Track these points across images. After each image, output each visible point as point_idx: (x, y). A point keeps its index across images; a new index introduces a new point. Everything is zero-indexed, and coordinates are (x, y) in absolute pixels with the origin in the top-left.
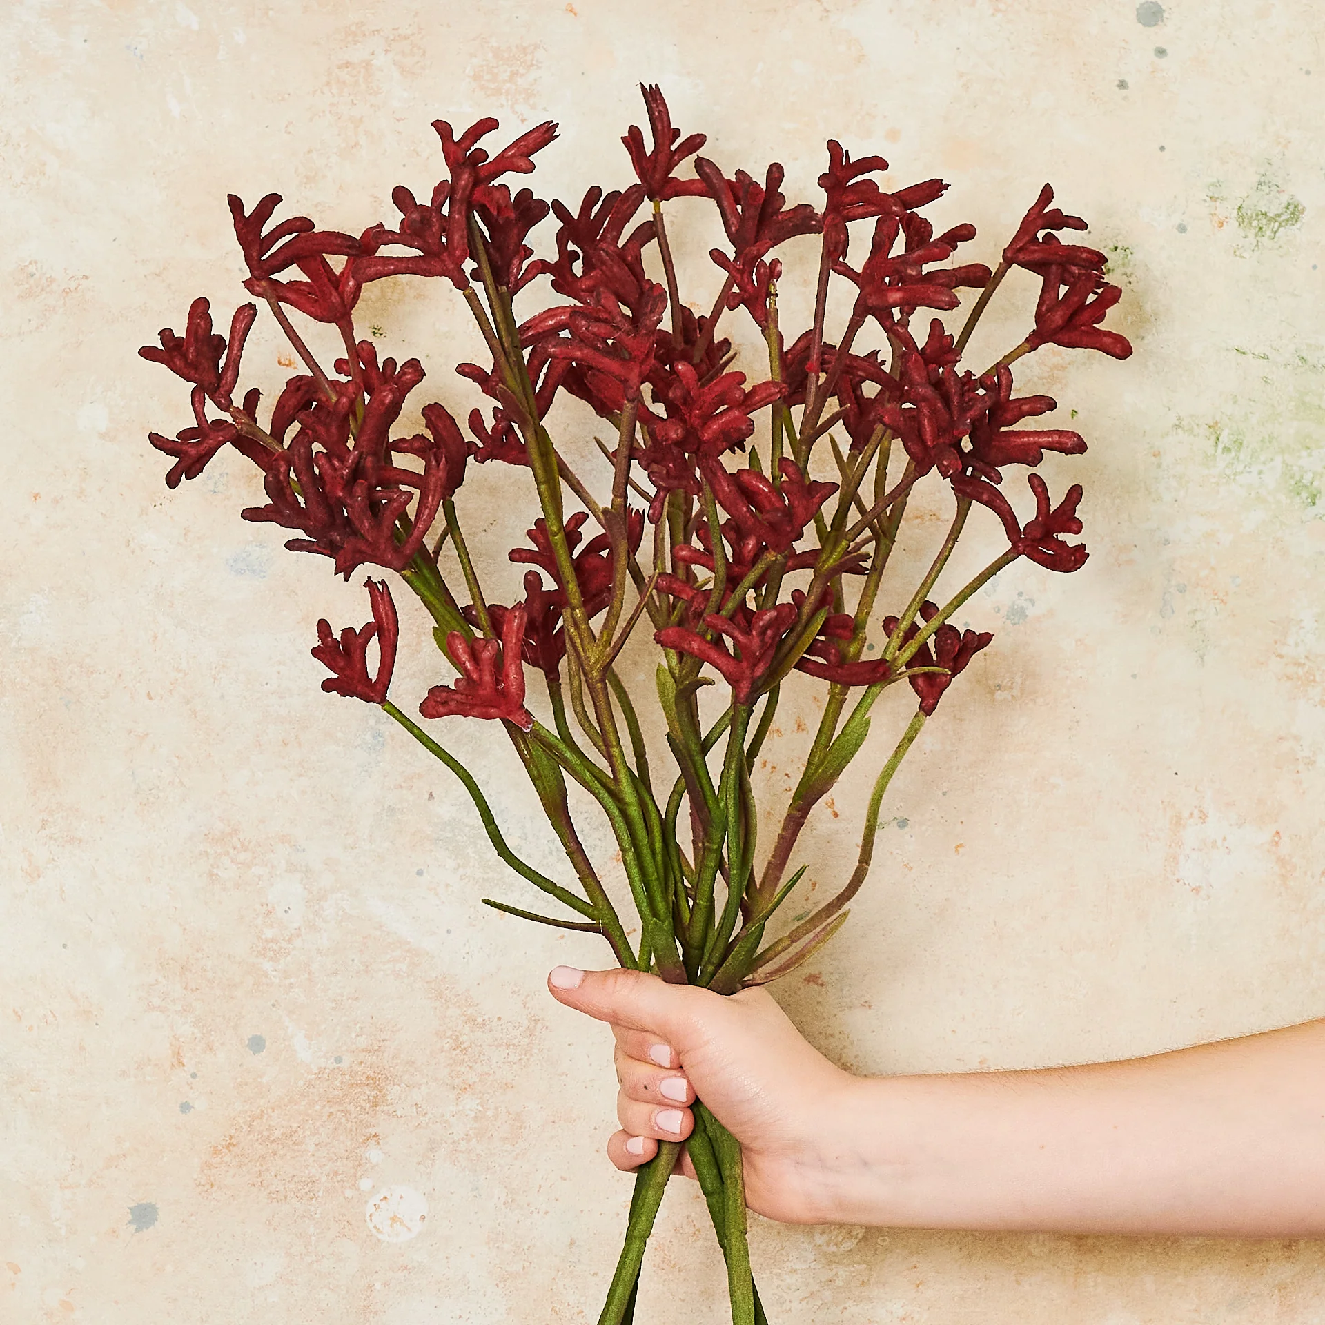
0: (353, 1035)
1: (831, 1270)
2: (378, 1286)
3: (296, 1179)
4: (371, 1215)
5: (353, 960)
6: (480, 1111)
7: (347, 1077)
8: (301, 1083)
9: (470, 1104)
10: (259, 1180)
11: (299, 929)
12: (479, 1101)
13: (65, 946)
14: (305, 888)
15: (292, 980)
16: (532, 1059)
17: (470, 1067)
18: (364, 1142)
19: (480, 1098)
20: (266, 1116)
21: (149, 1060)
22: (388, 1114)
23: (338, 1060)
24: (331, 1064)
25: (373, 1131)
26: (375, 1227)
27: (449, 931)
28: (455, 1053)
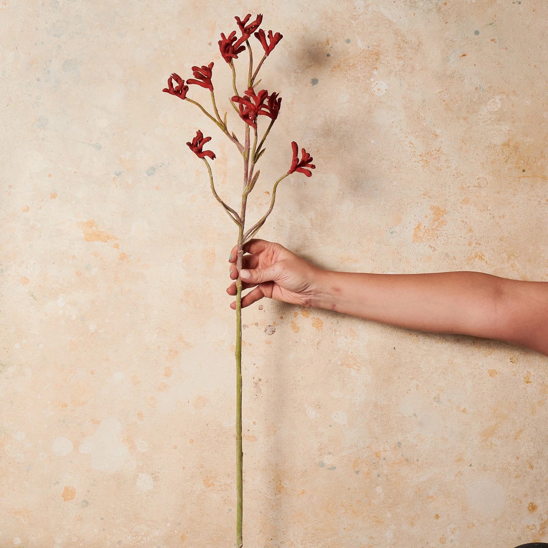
0: (373, 41)
1: (491, 115)
2: (373, 106)
3: (354, 76)
4: (373, 88)
5: (375, 23)
6: (404, 64)
7: (370, 52)
8: (358, 52)
9: (401, 62)
10: (345, 76)
11: (362, 13)
12: (403, 62)
13: (302, 11)
14: (364, 3)
15: (359, 26)
16: (418, 52)
17: (402, 53)
18: (373, 69)
19: (404, 61)
20: (348, 60)
21: (320, 43)
22: (380, 62)
23: (369, 47)
24: (367, 48)
25: (375, 66)
26: (374, 91)
27: (400, 18)
28: (398, 49)
